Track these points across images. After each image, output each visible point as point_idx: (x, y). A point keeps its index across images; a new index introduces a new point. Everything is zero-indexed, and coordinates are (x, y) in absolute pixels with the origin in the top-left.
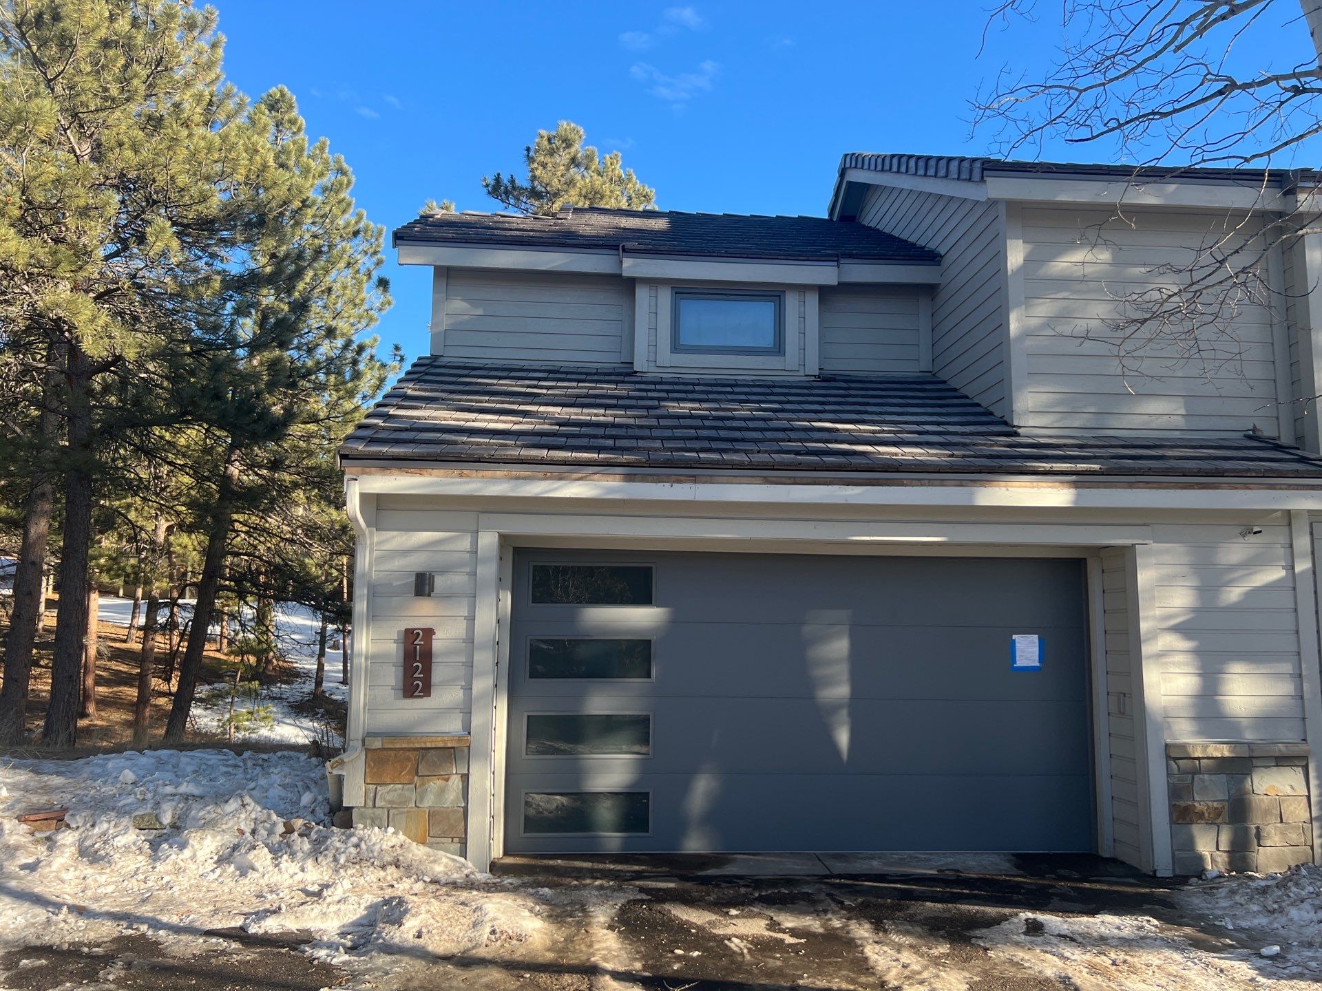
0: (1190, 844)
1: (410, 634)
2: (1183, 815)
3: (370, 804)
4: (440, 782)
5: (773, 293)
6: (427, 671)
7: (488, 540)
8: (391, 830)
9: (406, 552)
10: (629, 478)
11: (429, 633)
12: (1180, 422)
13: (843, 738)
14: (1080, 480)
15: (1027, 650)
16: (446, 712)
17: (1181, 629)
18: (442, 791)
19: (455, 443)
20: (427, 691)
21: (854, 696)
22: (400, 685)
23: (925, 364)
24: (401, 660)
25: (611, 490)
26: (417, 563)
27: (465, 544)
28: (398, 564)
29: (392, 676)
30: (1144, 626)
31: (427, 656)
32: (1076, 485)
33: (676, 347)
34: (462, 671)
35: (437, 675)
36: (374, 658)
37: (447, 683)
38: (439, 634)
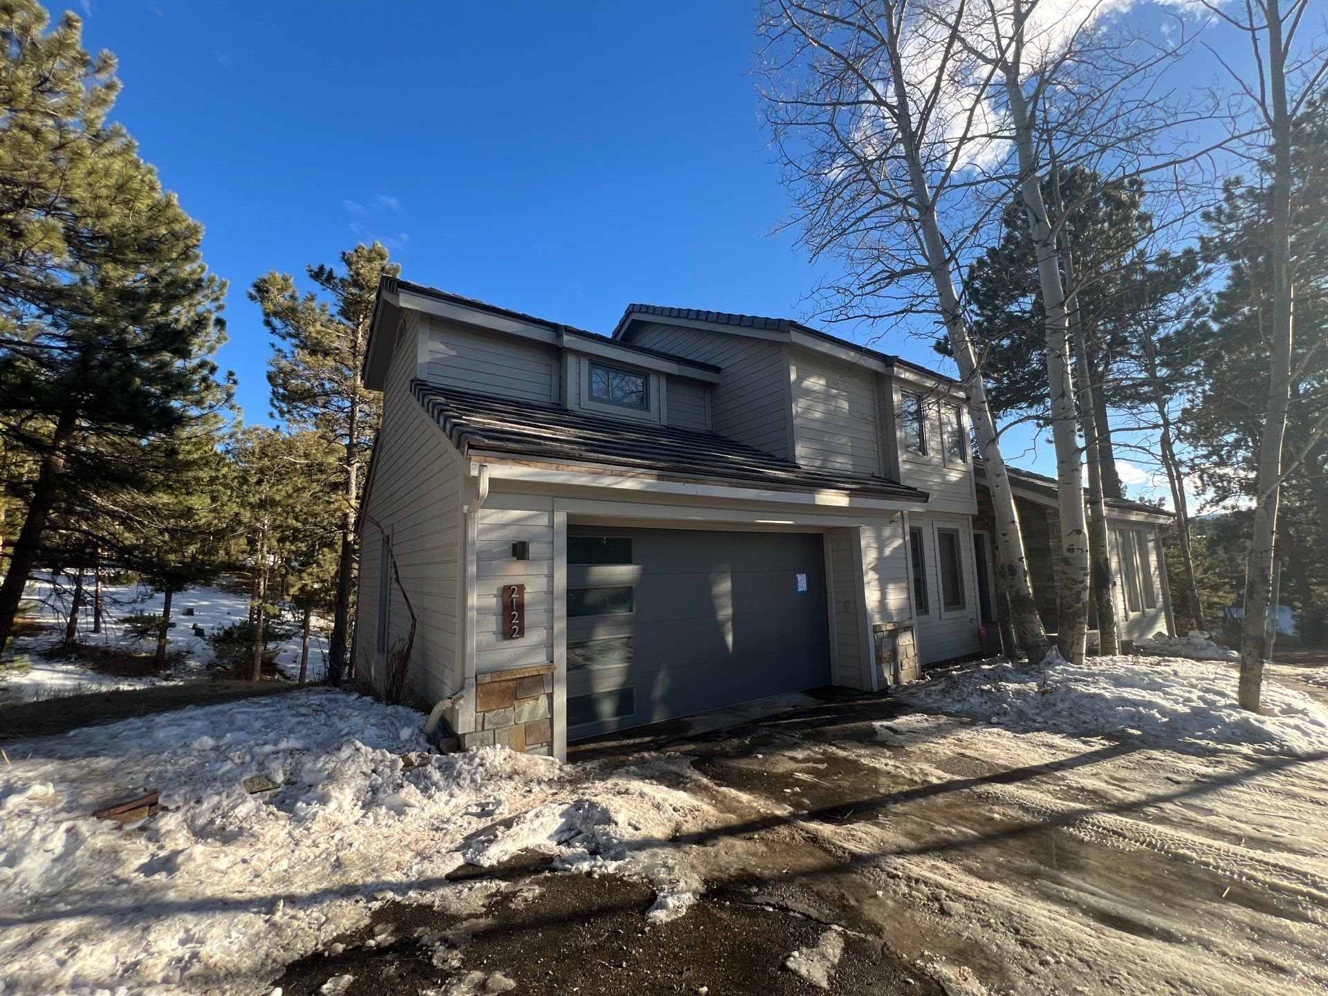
0: (882, 673)
1: (507, 591)
2: (879, 660)
3: (479, 728)
4: (532, 702)
5: (643, 373)
6: (521, 617)
7: (560, 518)
8: (498, 746)
9: (503, 526)
10: (660, 478)
11: (521, 588)
12: (850, 467)
13: (730, 639)
14: (852, 493)
15: (802, 582)
16: (533, 649)
17: (873, 569)
18: (534, 709)
19: (540, 444)
20: (521, 633)
21: (734, 614)
22: (500, 629)
23: (709, 427)
24: (500, 610)
25: (650, 485)
26: (512, 534)
27: (544, 520)
28: (495, 535)
29: (493, 624)
30: (864, 568)
31: (521, 607)
32: (849, 495)
33: (591, 398)
34: (544, 617)
35: (529, 618)
36: (481, 611)
37: (535, 626)
38: (528, 590)
